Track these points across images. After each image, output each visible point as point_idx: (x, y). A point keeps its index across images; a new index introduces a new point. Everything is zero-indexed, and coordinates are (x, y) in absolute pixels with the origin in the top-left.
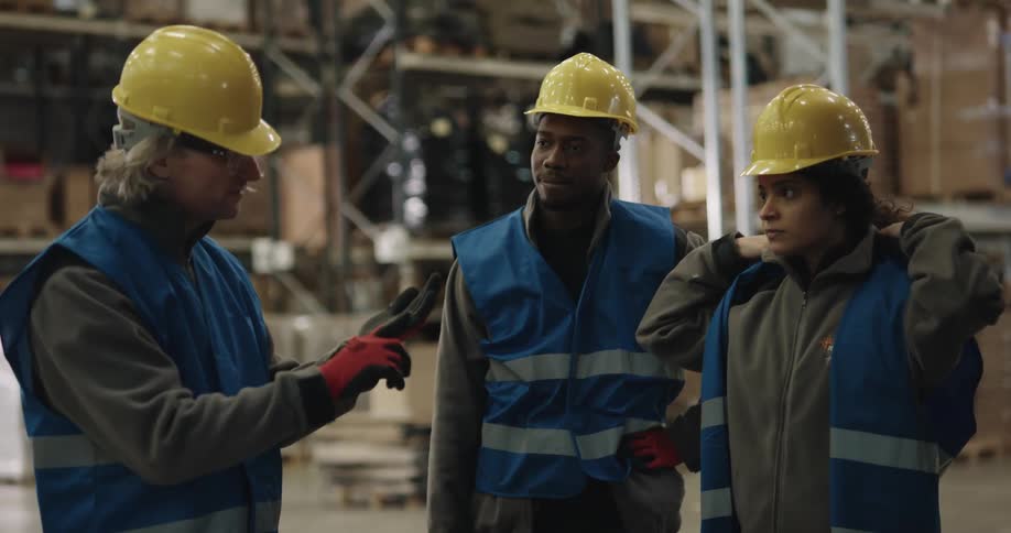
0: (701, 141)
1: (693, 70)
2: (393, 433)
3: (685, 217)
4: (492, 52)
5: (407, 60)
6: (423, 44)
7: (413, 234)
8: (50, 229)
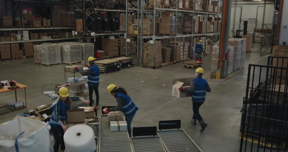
4: (106, 9)
6: (98, 7)
7: (96, 33)
8: (41, 27)
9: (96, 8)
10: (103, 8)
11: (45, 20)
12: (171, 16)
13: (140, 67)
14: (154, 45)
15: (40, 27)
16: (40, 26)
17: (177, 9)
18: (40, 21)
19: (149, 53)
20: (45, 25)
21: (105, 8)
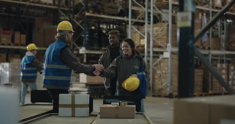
0: (144, 34)
1: (143, 19)
2: (84, 85)
3: (140, 48)
4: (104, 14)
5: (87, 14)
6: (91, 11)
7: (87, 49)
8: (11, 44)
9: (88, 12)
10: (99, 13)
11: (17, 35)
12: (200, 17)
13: (150, 96)
14: (169, 59)
15: (9, 45)
16: (10, 42)
17: (211, 7)
18: (10, 36)
19: (163, 73)
20: (17, 41)
21: (102, 13)
